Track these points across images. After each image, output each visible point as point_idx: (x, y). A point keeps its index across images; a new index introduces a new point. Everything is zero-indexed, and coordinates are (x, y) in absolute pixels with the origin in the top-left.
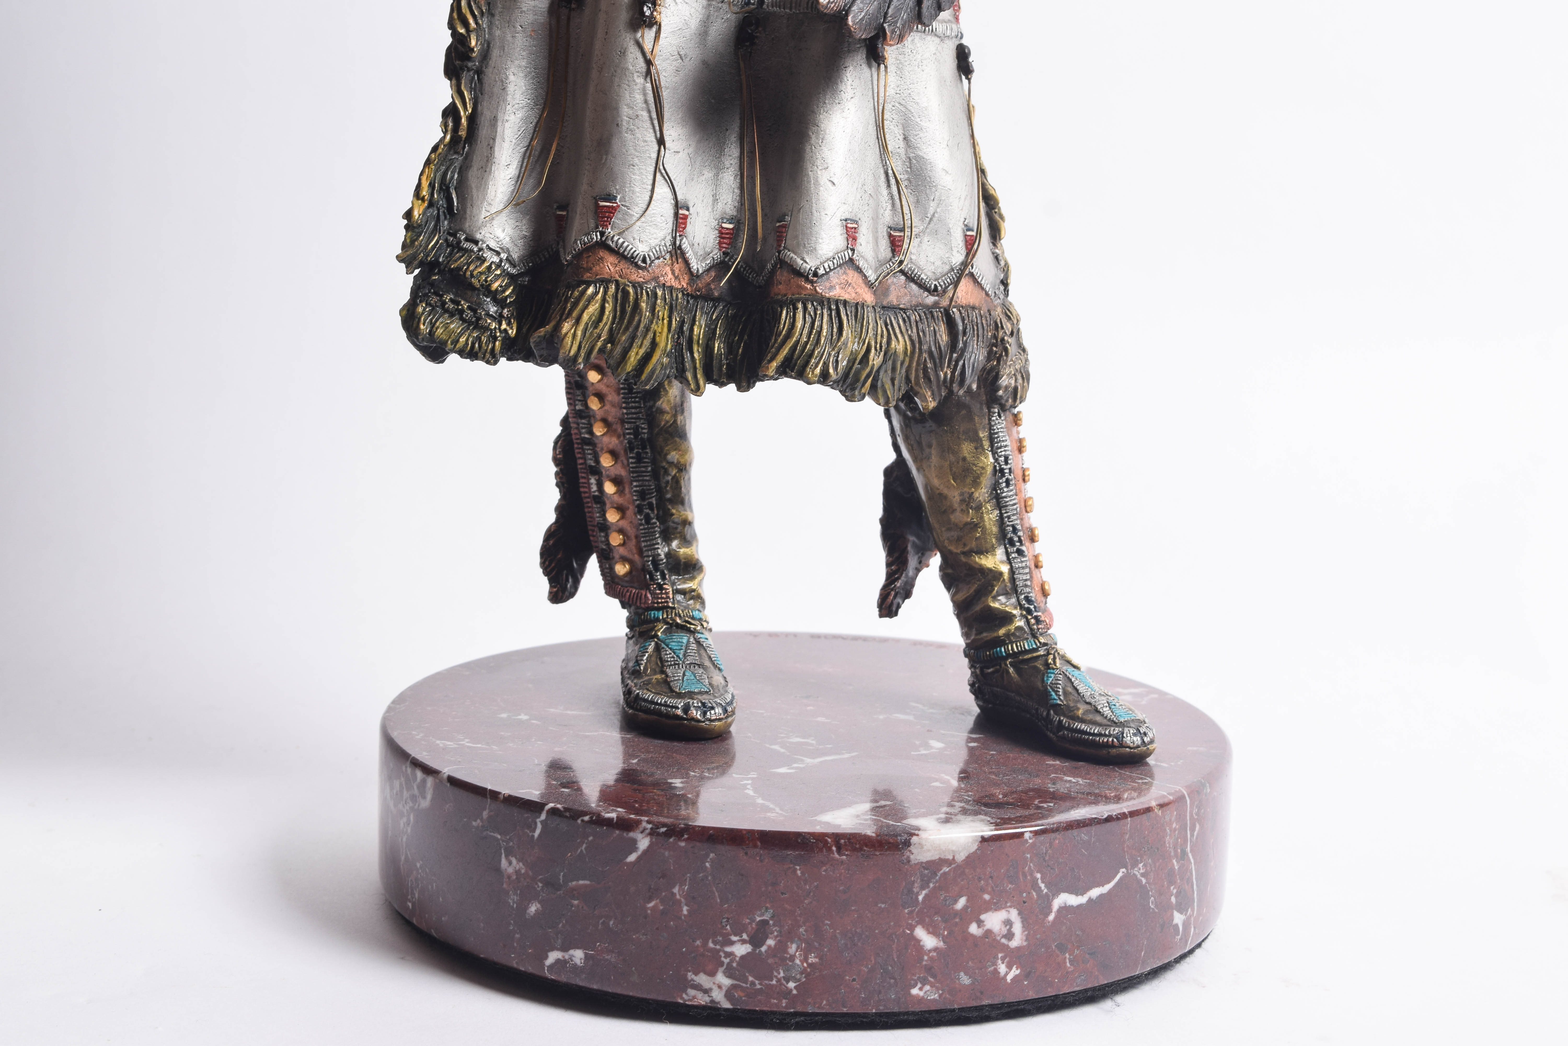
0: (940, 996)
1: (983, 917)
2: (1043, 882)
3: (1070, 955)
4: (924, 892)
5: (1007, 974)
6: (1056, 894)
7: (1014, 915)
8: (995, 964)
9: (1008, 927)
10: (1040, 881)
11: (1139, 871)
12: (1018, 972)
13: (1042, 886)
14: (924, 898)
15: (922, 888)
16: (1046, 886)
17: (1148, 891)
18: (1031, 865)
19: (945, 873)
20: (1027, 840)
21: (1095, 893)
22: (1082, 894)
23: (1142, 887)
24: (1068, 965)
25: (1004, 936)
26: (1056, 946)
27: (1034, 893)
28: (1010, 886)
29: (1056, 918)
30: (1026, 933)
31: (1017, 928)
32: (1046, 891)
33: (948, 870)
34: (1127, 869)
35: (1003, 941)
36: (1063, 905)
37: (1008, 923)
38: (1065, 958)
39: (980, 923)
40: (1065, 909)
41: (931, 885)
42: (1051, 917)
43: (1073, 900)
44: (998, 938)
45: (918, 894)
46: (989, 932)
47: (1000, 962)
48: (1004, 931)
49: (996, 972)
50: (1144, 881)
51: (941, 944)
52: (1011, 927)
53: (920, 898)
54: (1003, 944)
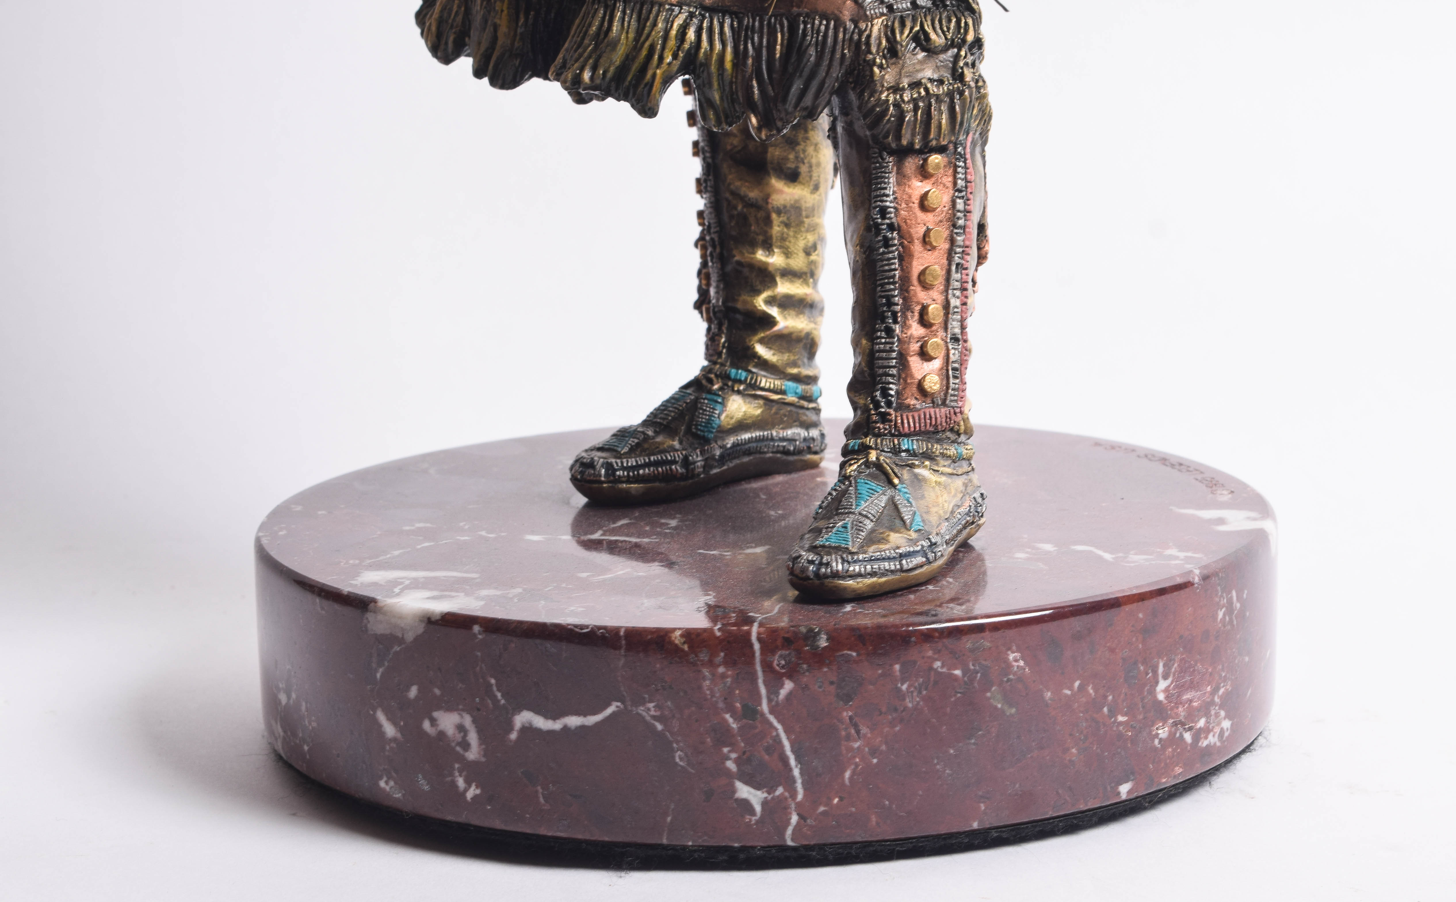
0: (404, 795)
1: (436, 714)
2: (499, 690)
3: (543, 789)
4: (381, 670)
5: (466, 790)
6: (519, 709)
7: (467, 721)
8: (451, 774)
9: (462, 734)
10: (495, 688)
11: (649, 710)
12: (478, 792)
13: (499, 695)
14: (381, 676)
15: (380, 664)
16: (503, 696)
17: (671, 743)
18: (483, 665)
19: (396, 653)
20: (475, 635)
21: (574, 721)
22: (555, 718)
23: (660, 735)
24: (542, 800)
25: (459, 744)
26: (522, 773)
27: (489, 701)
28: (460, 685)
29: (519, 738)
30: (483, 746)
31: (473, 738)
32: (503, 702)
33: (398, 649)
34: (623, 702)
35: (458, 749)
36: (527, 725)
37: (461, 728)
38: (537, 791)
39: (433, 722)
40: (528, 730)
41: (386, 664)
42: (513, 736)
43: (541, 723)
44: (453, 744)
45: (376, 671)
46: (442, 734)
47: (457, 774)
48: (459, 737)
49: (454, 784)
50: (659, 727)
51: (399, 735)
52: (465, 735)
53: (378, 675)
54: (458, 753)
